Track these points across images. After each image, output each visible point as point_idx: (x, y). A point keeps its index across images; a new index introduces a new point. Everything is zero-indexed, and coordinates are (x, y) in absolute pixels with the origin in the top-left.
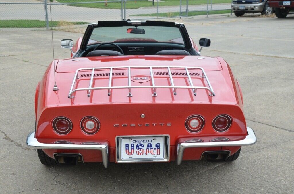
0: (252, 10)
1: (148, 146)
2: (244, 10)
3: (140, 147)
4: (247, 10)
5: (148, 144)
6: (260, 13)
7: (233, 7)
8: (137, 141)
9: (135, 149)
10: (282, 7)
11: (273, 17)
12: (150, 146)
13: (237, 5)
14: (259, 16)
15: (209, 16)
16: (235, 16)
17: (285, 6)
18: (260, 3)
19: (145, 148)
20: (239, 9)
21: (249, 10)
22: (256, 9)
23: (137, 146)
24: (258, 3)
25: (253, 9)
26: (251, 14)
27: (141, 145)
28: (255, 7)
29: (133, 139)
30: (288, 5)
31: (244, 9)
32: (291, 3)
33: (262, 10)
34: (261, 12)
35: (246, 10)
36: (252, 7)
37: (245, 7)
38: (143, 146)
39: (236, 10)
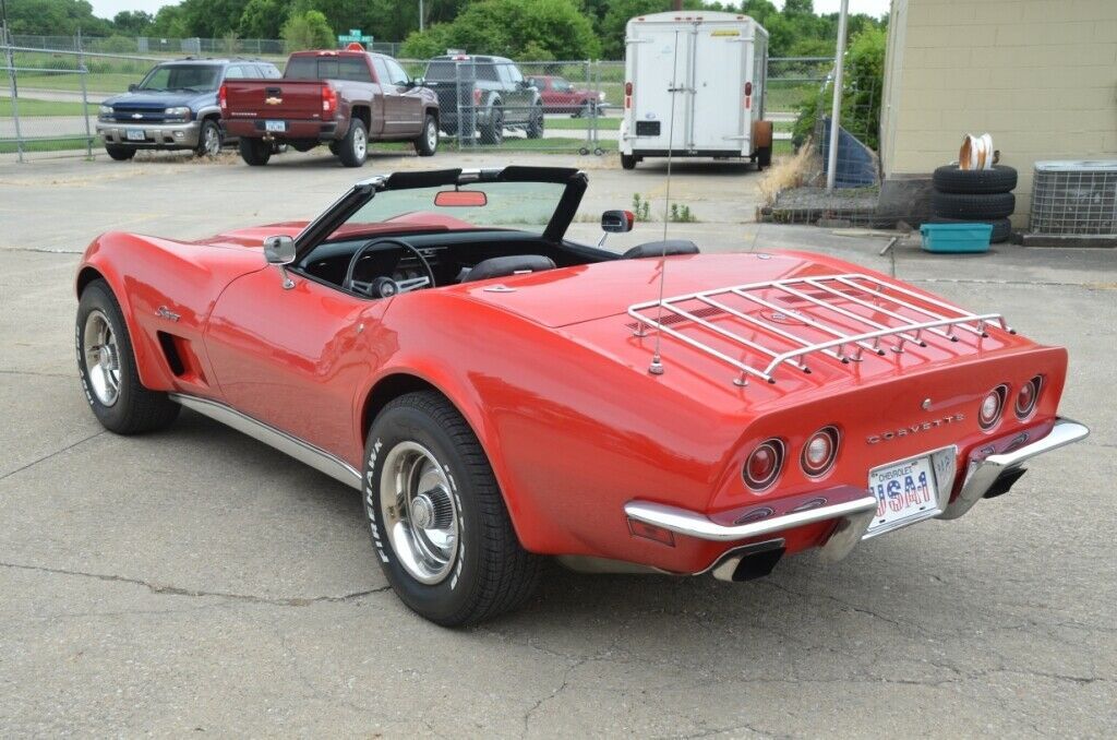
0: (168, 143)
1: (907, 484)
2: (141, 141)
3: (894, 490)
4: (152, 140)
5: (907, 478)
6: (190, 152)
7: (102, 133)
8: (887, 476)
9: (888, 499)
10: (266, 135)
11: (233, 163)
12: (909, 482)
13: (117, 128)
14: (189, 158)
15: (26, 155)
16: (108, 157)
17: (273, 134)
18: (187, 122)
19: (902, 491)
20: (125, 139)
21: (159, 141)
22: (180, 138)
23: (889, 489)
24: (182, 123)
25: (169, 139)
26: (165, 153)
27: (894, 483)
28: (174, 132)
29: (879, 474)
30: (278, 130)
31: (143, 138)
32: (287, 126)
33: (196, 144)
34: (195, 149)
35: (149, 142)
36: (169, 134)
37: (144, 132)
38: (899, 487)
39: (117, 139)
